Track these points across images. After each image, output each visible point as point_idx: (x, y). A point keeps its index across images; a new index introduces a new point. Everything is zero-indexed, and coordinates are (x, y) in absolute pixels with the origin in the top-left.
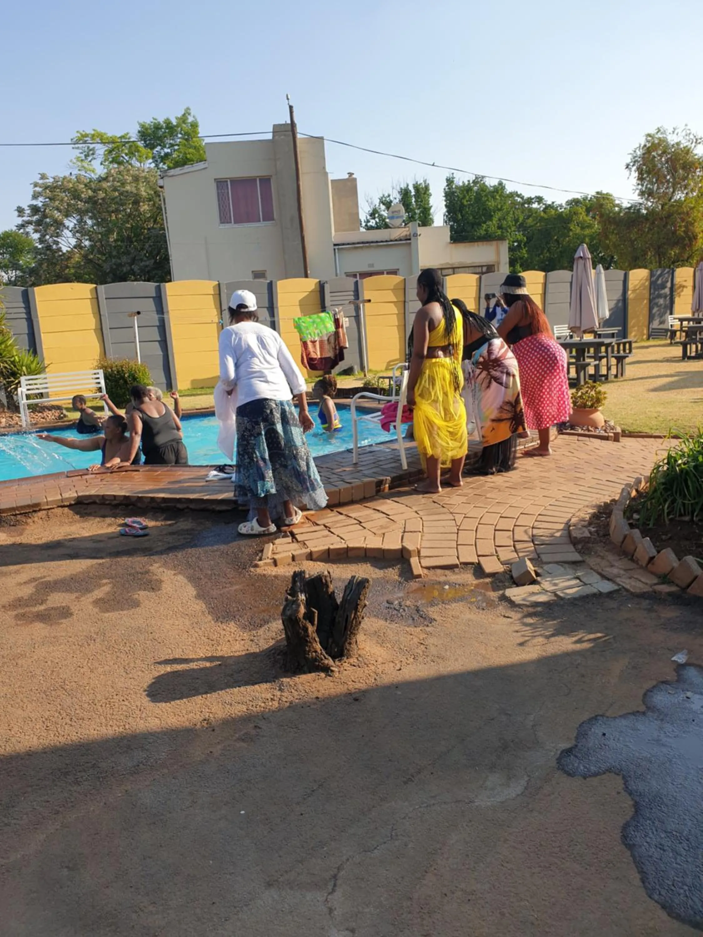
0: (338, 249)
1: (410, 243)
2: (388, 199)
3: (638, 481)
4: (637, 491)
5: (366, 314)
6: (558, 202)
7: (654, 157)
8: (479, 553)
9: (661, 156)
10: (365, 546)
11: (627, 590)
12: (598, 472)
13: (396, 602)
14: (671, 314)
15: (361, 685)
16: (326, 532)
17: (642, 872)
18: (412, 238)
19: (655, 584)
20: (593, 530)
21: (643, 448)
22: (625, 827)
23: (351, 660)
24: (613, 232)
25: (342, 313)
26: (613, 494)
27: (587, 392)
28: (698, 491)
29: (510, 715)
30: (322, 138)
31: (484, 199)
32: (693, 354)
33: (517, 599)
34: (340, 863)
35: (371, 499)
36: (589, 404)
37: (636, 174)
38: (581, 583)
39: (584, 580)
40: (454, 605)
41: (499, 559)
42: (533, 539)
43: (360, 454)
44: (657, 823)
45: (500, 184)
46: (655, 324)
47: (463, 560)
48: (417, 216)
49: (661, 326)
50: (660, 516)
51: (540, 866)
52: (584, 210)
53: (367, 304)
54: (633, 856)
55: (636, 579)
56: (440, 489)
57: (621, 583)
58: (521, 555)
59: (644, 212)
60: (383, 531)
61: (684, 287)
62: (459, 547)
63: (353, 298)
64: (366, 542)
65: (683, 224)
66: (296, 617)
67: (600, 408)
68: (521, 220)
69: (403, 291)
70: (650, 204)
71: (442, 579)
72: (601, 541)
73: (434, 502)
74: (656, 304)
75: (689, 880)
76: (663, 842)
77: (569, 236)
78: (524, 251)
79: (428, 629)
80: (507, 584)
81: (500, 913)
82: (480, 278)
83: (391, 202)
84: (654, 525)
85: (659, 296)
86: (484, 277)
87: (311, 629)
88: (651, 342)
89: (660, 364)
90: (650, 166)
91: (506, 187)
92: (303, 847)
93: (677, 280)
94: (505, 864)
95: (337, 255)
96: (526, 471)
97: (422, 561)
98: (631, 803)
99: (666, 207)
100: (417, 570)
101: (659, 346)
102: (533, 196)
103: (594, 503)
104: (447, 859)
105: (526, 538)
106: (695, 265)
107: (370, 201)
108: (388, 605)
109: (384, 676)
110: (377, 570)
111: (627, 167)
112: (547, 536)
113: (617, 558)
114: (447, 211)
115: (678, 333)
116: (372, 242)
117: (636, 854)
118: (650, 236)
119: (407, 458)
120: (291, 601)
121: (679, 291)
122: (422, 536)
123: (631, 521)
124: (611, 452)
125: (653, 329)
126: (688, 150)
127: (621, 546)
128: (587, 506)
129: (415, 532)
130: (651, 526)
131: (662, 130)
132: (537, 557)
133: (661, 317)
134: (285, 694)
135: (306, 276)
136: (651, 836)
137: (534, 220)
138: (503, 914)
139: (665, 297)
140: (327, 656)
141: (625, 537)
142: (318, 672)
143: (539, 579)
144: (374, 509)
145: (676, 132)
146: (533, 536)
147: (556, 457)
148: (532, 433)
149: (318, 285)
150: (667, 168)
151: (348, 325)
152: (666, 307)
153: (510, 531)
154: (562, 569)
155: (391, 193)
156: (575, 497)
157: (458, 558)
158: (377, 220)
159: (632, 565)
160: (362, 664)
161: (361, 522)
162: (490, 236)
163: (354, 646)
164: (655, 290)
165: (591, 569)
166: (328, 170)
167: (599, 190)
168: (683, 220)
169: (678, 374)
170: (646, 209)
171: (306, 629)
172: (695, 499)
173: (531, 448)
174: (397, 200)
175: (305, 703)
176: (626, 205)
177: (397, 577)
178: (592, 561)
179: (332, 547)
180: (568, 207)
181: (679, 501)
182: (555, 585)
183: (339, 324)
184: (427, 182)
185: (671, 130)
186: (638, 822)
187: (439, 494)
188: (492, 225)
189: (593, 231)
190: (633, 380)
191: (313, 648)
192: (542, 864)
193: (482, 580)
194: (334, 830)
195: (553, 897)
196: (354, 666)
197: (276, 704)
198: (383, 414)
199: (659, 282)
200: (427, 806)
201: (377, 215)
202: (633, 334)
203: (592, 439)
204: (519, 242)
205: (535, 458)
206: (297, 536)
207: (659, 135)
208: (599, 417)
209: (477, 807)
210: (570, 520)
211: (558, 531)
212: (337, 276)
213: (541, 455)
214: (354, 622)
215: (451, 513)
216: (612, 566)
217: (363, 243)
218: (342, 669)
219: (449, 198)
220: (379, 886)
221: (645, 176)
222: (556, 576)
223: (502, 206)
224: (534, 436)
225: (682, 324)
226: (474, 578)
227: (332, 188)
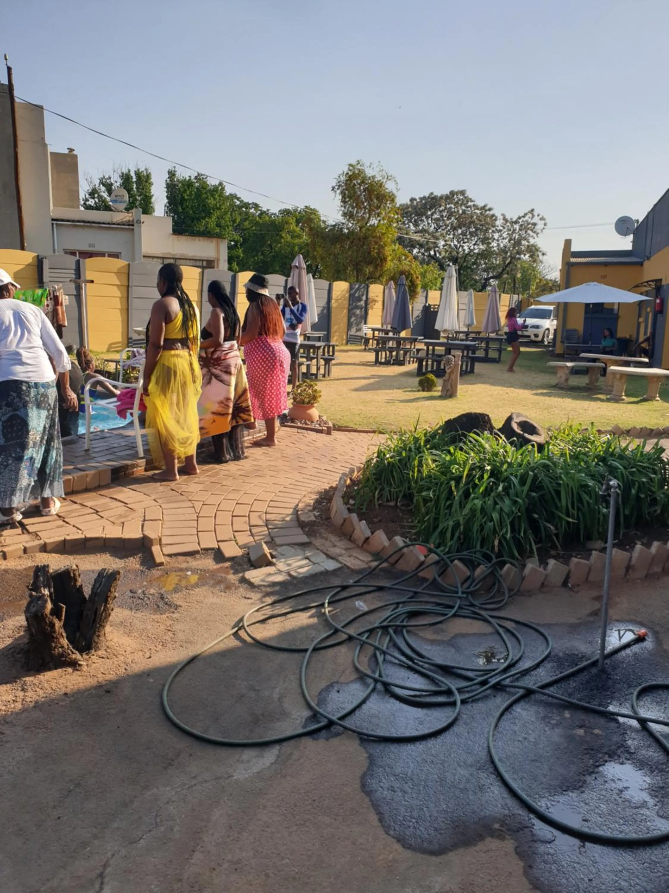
0: (56, 224)
1: (133, 230)
2: (108, 181)
3: (352, 471)
4: (351, 479)
5: (88, 294)
6: (272, 211)
7: (355, 185)
8: (219, 539)
9: (360, 184)
10: (104, 536)
11: (348, 568)
12: (317, 461)
13: (140, 591)
14: (365, 323)
15: (112, 676)
16: (61, 523)
17: (380, 814)
18: (136, 225)
19: (371, 561)
20: (317, 514)
21: (350, 441)
22: (363, 777)
23: (100, 653)
24: (320, 246)
25: (62, 291)
26: (331, 482)
27: (305, 390)
28: (401, 481)
29: (258, 691)
30: (41, 107)
31: (204, 196)
32: (383, 360)
33: (256, 581)
34: (106, 860)
35: (107, 487)
36: (307, 400)
37: (340, 197)
38: (311, 563)
39: (313, 559)
40: (197, 590)
41: (237, 544)
42: (267, 523)
43: (91, 440)
44: (387, 769)
45: (221, 184)
46: (353, 332)
47: (202, 547)
48: (138, 203)
49: (358, 334)
50: (371, 501)
51: (297, 825)
52: (294, 220)
53: (89, 285)
54: (371, 801)
55: (355, 557)
56: (178, 477)
57: (343, 561)
58: (256, 538)
59: (346, 231)
60: (123, 520)
61: (376, 301)
62: (199, 533)
63: (74, 276)
64: (105, 532)
65: (376, 247)
66: (42, 614)
67: (315, 405)
68: (238, 221)
69: (126, 276)
70: (350, 225)
71: (184, 565)
72: (324, 524)
73: (173, 490)
74: (354, 314)
75: (415, 814)
76: (393, 785)
77: (281, 243)
78: (240, 251)
79: (175, 615)
80: (245, 567)
81: (265, 875)
82: (203, 273)
83: (112, 184)
84: (366, 509)
85: (357, 307)
86: (206, 271)
87: (58, 624)
88: (349, 347)
89: (358, 367)
90: (352, 192)
91: (226, 188)
92: (64, 852)
93: (371, 295)
94: (266, 829)
95: (55, 229)
96: (256, 460)
97: (164, 549)
98: (366, 755)
99: (364, 229)
100: (159, 558)
101: (356, 351)
102: (250, 202)
103: (316, 490)
104: (213, 834)
105: (261, 523)
106: (384, 283)
107: (89, 179)
108: (131, 595)
109: (133, 665)
110: (117, 560)
111: (333, 190)
112: (279, 521)
113: (338, 539)
114: (169, 203)
115: (371, 341)
116: (94, 222)
117: (373, 798)
118: (350, 253)
119: (143, 445)
120: (36, 597)
121: (371, 304)
122: (162, 524)
123: (349, 506)
124: (325, 443)
125: (351, 335)
126: (381, 184)
127: (341, 528)
128: (311, 493)
129: (155, 520)
130: (364, 510)
131: (361, 163)
132: (270, 540)
133: (358, 325)
134: (30, 694)
135: (23, 248)
136: (384, 781)
137: (249, 224)
138: (267, 875)
139: (361, 308)
140: (74, 651)
141: (345, 520)
142: (65, 667)
143: (274, 560)
144: (111, 498)
145: (372, 167)
146: (267, 521)
147: (282, 448)
148: (260, 424)
149: (36, 259)
150: (364, 196)
151: (67, 303)
152: (361, 317)
153: (245, 516)
154: (294, 551)
155: (111, 176)
156: (300, 484)
157: (199, 544)
158: (97, 200)
159: (351, 545)
160: (113, 654)
161: (98, 512)
162: (209, 232)
163: (102, 638)
164: (353, 302)
165: (318, 549)
166: (47, 141)
167: (307, 205)
168: (376, 243)
169: (373, 377)
170: (348, 229)
171: (52, 625)
172: (398, 487)
173: (260, 438)
174: (118, 184)
175: (52, 700)
176: (331, 222)
177: (138, 566)
178: (318, 542)
179: (68, 538)
180: (281, 216)
181: (387, 489)
182: (289, 565)
183: (58, 301)
184: (149, 171)
185: (368, 164)
186: (373, 771)
187: (176, 482)
188: (212, 222)
189: (302, 241)
190: (338, 379)
191: (60, 643)
192: (298, 823)
193: (221, 565)
194: (95, 827)
195: (309, 850)
196: (103, 658)
197: (19, 706)
198: (119, 400)
199: (357, 295)
200: (189, 787)
201: (96, 195)
202: (335, 338)
203: (309, 432)
204: (236, 242)
205: (263, 448)
206: (27, 527)
207: (359, 167)
208: (314, 412)
209: (236, 780)
210: (297, 505)
211: (288, 515)
212: (54, 252)
213: (268, 445)
214: (104, 614)
215: (190, 500)
216: (335, 546)
217: (83, 222)
218: (90, 662)
219: (170, 189)
220: (148, 875)
221: (347, 200)
222: (289, 557)
223: (220, 206)
224: (261, 427)
225: (374, 334)
226: (214, 563)
227: (51, 160)
